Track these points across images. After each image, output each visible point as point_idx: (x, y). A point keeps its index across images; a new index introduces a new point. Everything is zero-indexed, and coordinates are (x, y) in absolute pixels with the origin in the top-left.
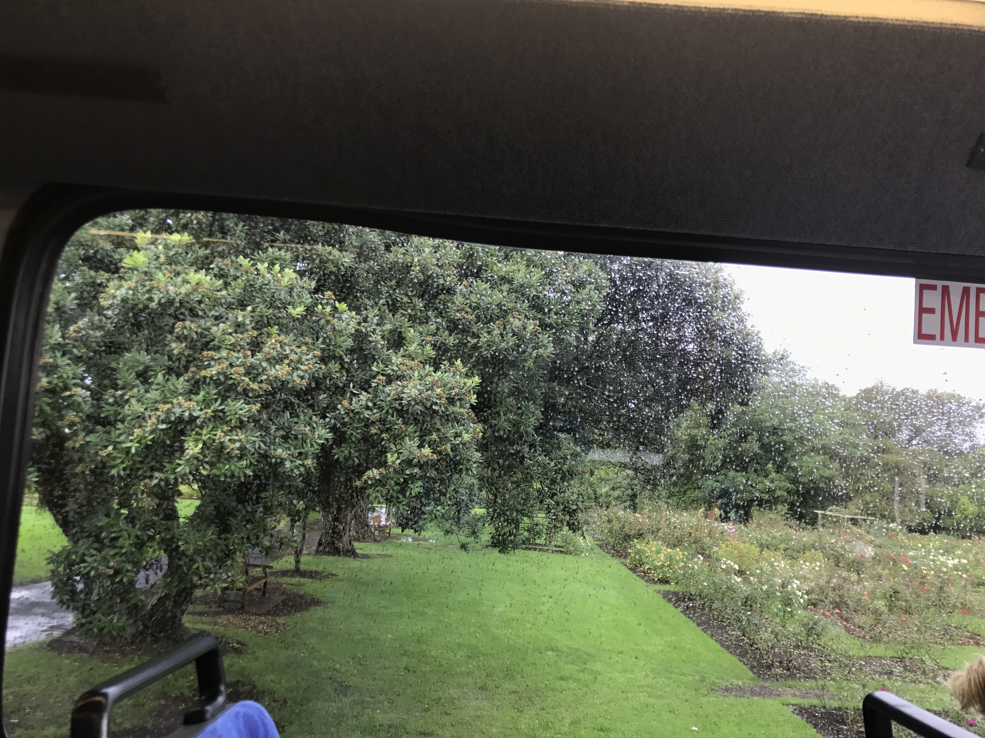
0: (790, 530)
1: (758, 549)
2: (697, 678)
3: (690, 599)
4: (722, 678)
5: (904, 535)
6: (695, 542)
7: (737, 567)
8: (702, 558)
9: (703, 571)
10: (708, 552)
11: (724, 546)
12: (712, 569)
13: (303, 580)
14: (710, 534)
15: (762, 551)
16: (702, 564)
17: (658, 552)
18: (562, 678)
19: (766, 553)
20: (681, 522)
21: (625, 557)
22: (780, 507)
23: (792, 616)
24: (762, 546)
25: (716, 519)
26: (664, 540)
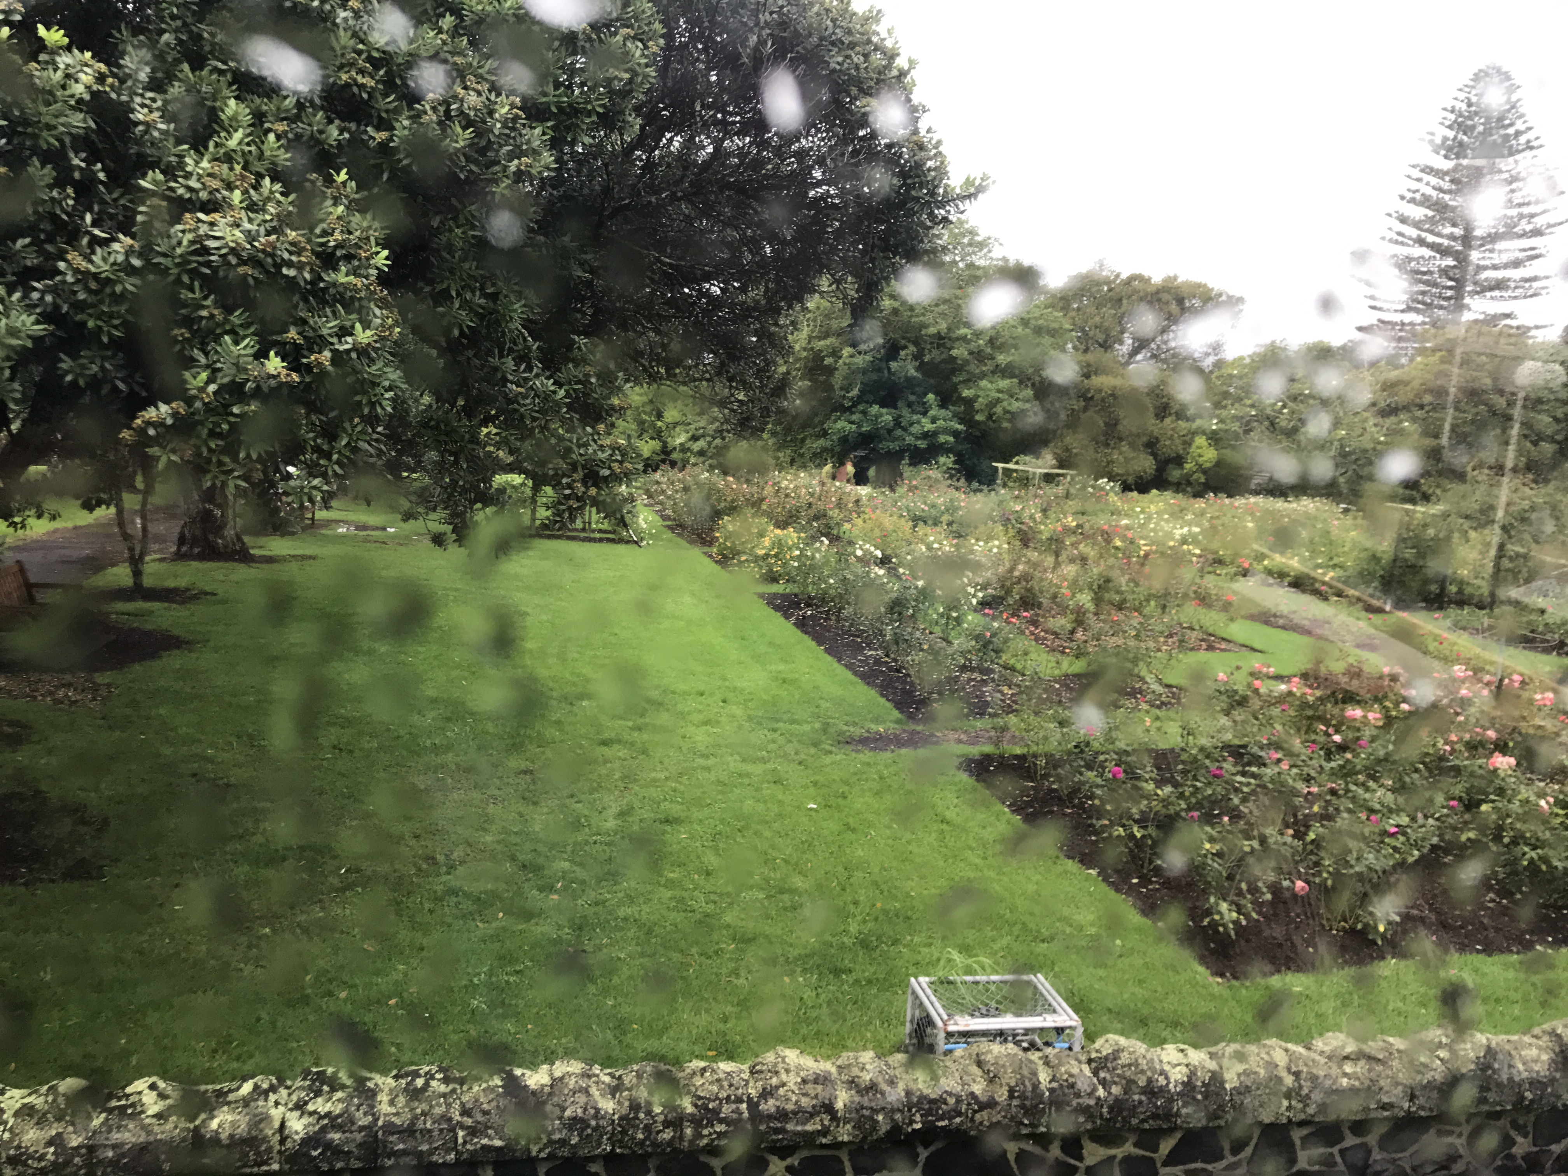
0: (957, 494)
1: (910, 524)
2: (817, 725)
3: (808, 605)
4: (855, 724)
5: (1116, 494)
6: (816, 518)
7: (879, 554)
8: (827, 542)
9: (828, 561)
10: (835, 532)
11: (859, 522)
12: (842, 557)
13: (148, 605)
14: (840, 505)
15: (915, 526)
16: (827, 551)
17: (761, 535)
18: (605, 743)
19: (921, 529)
20: (796, 487)
21: (711, 544)
22: (942, 459)
23: (959, 624)
24: (917, 520)
25: (848, 481)
26: (770, 515)
